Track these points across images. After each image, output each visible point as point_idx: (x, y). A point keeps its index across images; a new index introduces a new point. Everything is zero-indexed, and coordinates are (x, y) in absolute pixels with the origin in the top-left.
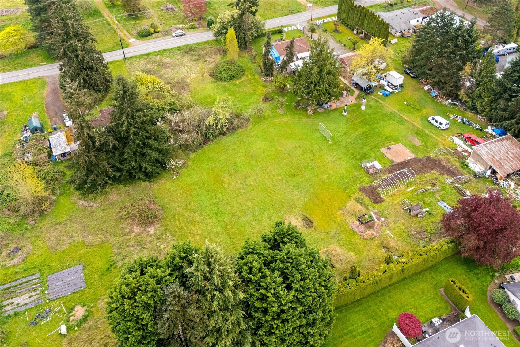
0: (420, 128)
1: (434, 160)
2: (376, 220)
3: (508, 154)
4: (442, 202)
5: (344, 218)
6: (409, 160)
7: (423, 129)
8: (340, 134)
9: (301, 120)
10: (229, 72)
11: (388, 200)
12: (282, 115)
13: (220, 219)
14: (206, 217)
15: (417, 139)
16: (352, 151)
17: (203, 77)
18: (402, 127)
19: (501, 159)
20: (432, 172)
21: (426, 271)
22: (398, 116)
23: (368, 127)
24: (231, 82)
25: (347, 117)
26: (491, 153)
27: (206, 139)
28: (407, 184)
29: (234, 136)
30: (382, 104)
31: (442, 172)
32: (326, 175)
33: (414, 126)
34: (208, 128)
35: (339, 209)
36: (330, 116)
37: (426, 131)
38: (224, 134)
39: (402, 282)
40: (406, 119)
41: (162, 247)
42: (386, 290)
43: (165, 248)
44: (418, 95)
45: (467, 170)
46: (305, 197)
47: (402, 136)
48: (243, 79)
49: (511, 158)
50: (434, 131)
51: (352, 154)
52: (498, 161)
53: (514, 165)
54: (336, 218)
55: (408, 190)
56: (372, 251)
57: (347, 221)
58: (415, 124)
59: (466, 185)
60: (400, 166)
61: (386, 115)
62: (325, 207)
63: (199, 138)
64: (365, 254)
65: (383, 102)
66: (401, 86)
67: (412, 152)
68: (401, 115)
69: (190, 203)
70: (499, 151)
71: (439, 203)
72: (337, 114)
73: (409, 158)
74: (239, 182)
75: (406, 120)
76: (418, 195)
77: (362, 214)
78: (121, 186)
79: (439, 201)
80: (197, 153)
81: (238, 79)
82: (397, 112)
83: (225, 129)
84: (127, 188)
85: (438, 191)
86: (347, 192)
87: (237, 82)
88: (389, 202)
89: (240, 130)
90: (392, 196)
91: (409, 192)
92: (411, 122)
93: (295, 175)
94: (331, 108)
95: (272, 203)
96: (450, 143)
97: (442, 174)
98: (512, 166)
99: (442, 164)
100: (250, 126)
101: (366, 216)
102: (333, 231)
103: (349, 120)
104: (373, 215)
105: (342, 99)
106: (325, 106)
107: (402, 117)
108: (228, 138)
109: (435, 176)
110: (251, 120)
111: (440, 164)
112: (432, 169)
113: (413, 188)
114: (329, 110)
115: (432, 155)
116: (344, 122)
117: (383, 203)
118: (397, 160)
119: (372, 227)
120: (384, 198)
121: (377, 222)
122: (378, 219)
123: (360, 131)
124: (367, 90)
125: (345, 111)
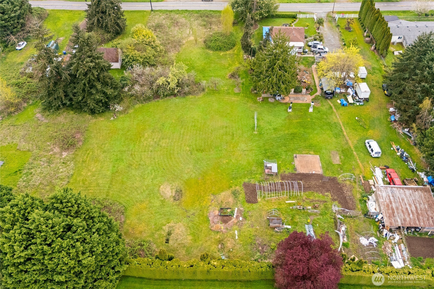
0: (350, 148)
1: (338, 184)
2: (235, 216)
3: (410, 205)
4: (311, 226)
5: (210, 204)
6: (313, 174)
7: (354, 150)
8: (270, 127)
9: (246, 104)
10: (218, 43)
11: (261, 204)
12: (235, 94)
13: (116, 165)
14: (108, 160)
15: (338, 157)
16: (267, 147)
17: (196, 41)
18: (334, 140)
19: (397, 208)
20: (326, 194)
21: (240, 283)
22: (339, 129)
23: (302, 129)
24: (217, 52)
25: (290, 113)
26: (391, 198)
27: (156, 95)
28: (290, 195)
29: (183, 100)
30: (332, 112)
31: (336, 197)
32: (227, 161)
33: (347, 143)
34: (159, 87)
35: (213, 194)
36: (275, 108)
37: (355, 153)
38: (175, 95)
39: (211, 282)
40: (345, 134)
41: (61, 170)
42: (191, 283)
43: (62, 172)
44: (377, 114)
45: (363, 206)
46: (194, 173)
47: (326, 149)
48: (228, 52)
49: (410, 212)
50: (362, 155)
51: (266, 150)
52: (393, 209)
53: (408, 219)
54: (204, 201)
55: (287, 202)
56: (209, 243)
57: (210, 207)
58: (350, 142)
59: (349, 219)
60: (299, 177)
61: (329, 124)
62: (202, 188)
63: (149, 93)
64: (201, 243)
65: (335, 111)
66: (367, 100)
67: (323, 167)
68: (343, 128)
69: (105, 144)
70: (403, 200)
71: (307, 226)
72: (284, 107)
73: (314, 172)
74: (155, 140)
75: (344, 135)
76: (292, 210)
77: (227, 206)
78: (72, 112)
79: (308, 223)
80: (143, 104)
81: (224, 51)
82: (342, 125)
83: (176, 92)
84: (74, 115)
85: (316, 214)
86: (232, 182)
87: (222, 54)
88: (260, 205)
89: (190, 96)
90: (267, 201)
91: (286, 204)
92: (348, 138)
93: (202, 151)
94: (282, 101)
95: (165, 168)
96: (369, 173)
97: (334, 200)
98: (405, 220)
99: (342, 190)
100: (201, 95)
101: (229, 210)
102: (192, 211)
103: (289, 117)
104: (236, 211)
105: (299, 96)
106: (278, 98)
107: (342, 131)
108: (176, 100)
109: (325, 199)
110: (206, 90)
111: (341, 189)
112: (328, 191)
113: (294, 202)
114: (278, 103)
115: (340, 178)
116: (283, 118)
117: (254, 204)
118: (301, 170)
119: (225, 222)
120: (259, 200)
121: (234, 219)
122: (237, 217)
123: (291, 131)
124: (327, 94)
125: (290, 108)
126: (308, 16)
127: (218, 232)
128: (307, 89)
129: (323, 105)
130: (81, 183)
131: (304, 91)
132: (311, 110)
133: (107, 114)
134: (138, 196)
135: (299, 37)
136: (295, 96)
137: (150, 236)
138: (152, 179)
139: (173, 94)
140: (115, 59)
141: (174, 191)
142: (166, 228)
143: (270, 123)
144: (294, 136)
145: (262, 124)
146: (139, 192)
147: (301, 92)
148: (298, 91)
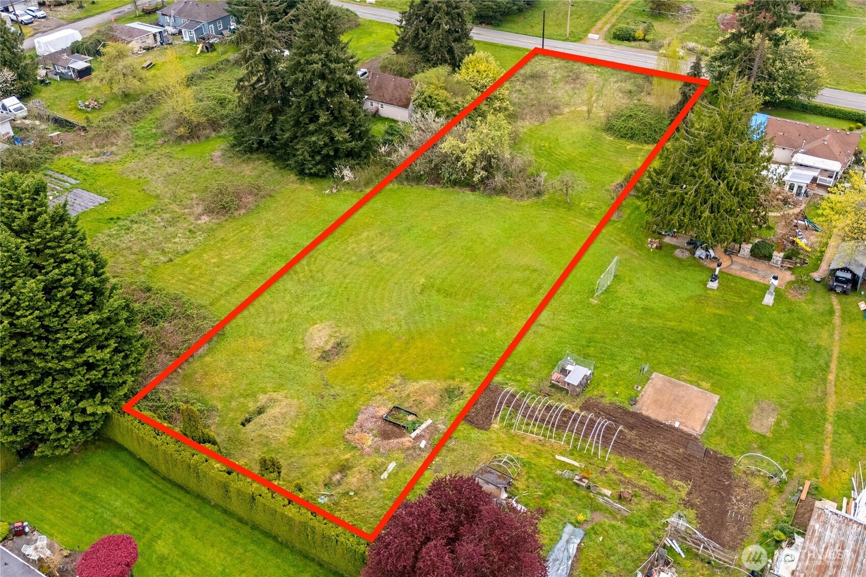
0: (824, 412)
1: (729, 475)
2: (414, 435)
4: (580, 532)
5: (382, 391)
6: (674, 428)
7: (831, 419)
8: (637, 302)
9: (615, 244)
11: (494, 436)
13: (269, 264)
14: (264, 251)
15: (772, 420)
16: (599, 337)
17: (590, 112)
18: (790, 379)
20: (676, 482)
21: (315, 567)
22: (822, 362)
23: (716, 332)
25: (710, 292)
27: (433, 177)
28: (575, 447)
29: (484, 200)
31: (698, 501)
32: (485, 330)
33: (822, 399)
35: (403, 377)
36: (679, 270)
37: (829, 427)
38: (473, 188)
40: (831, 377)
41: (177, 240)
42: (223, 517)
43: (175, 243)
46: (400, 326)
47: (749, 391)
48: (645, 147)
54: (375, 381)
55: (558, 457)
56: (320, 460)
57: (379, 398)
58: (833, 399)
59: (699, 564)
60: (632, 421)
62: (391, 358)
63: (421, 168)
64: (303, 452)
65: (837, 320)
67: (709, 425)
68: (833, 366)
69: (282, 226)
71: (569, 528)
72: (705, 276)
73: (677, 425)
74: (374, 248)
75: (824, 380)
76: (557, 479)
77: (413, 410)
79: (577, 524)
80: (401, 186)
82: (835, 355)
83: (476, 179)
84: (271, 169)
85: (613, 514)
86: (462, 369)
87: (629, 146)
88: (489, 439)
89: (504, 198)
90: (512, 437)
91: (554, 460)
92: (831, 389)
93: (447, 294)
94: (705, 263)
95: (352, 298)
96: (838, 486)
97: (688, 504)
99: (729, 494)
101: (411, 418)
102: (337, 390)
103: (702, 299)
104: (424, 426)
105: (761, 266)
106: (700, 253)
107: (826, 368)
108: (468, 196)
109: (668, 493)
110: (545, 197)
111: (728, 489)
112: (685, 478)
113: (576, 464)
114: (698, 264)
115: (742, 462)
116: (684, 294)
117: (476, 430)
118: (648, 408)
119: (385, 436)
120: (495, 426)
121: (407, 440)
122: (418, 438)
123: (685, 326)
124: (837, 279)
125: (714, 278)
127: (353, 448)
128: (787, 257)
129: (808, 302)
130: (188, 269)
131: (778, 256)
132: (769, 299)
133: (325, 183)
134: (262, 326)
135: (836, 150)
136: (750, 263)
137: (221, 400)
138: (312, 308)
140: (404, 100)
141: (332, 341)
142: (262, 399)
143: (642, 294)
144: (684, 337)
145: (623, 289)
146: (271, 319)
147: (769, 258)
148: (761, 254)
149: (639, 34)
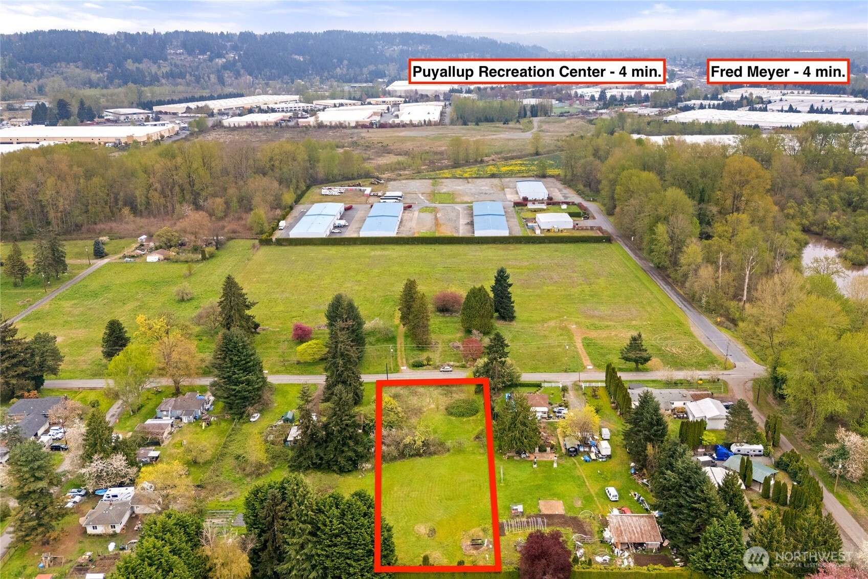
0: (591, 495)
1: (579, 521)
2: (485, 545)
3: (636, 528)
5: (462, 537)
6: (557, 514)
7: (594, 496)
8: (516, 480)
10: (460, 410)
11: (508, 536)
12: (481, 454)
15: (580, 502)
16: (514, 496)
17: (438, 408)
18: (577, 489)
19: (625, 530)
22: (582, 480)
23: (547, 482)
24: (460, 418)
26: (620, 523)
27: (402, 455)
29: (428, 459)
30: (576, 467)
31: (576, 530)
33: (589, 491)
34: (406, 446)
35: (464, 530)
36: (520, 464)
37: (596, 499)
38: (421, 456)
40: (587, 484)
44: (619, 468)
45: (600, 535)
46: (446, 516)
47: (569, 496)
48: (471, 418)
49: (635, 531)
50: (602, 500)
51: (512, 498)
52: (621, 531)
53: (633, 537)
54: (456, 535)
57: (463, 539)
58: (592, 491)
61: (573, 477)
62: (454, 527)
63: (395, 453)
65: (578, 466)
66: (609, 457)
67: (565, 510)
68: (586, 480)
70: (630, 524)
72: (530, 464)
74: (405, 492)
77: (478, 538)
78: (319, 474)
80: (390, 464)
81: (467, 417)
82: (584, 477)
83: (421, 451)
84: (322, 475)
86: (481, 521)
87: (465, 419)
89: (436, 456)
90: (514, 534)
92: (589, 488)
93: (451, 499)
94: (527, 459)
95: (417, 513)
96: (606, 512)
98: (631, 538)
100: (447, 455)
101: (480, 541)
102: (446, 543)
103: (534, 472)
104: (486, 541)
105: (544, 454)
106: (523, 456)
107: (584, 482)
109: (567, 532)
110: (451, 451)
111: (582, 525)
112: (569, 526)
114: (524, 460)
115: (580, 516)
116: (528, 473)
117: (502, 536)
118: (545, 511)
119: (477, 549)
120: (507, 533)
121: (485, 547)
122: (487, 546)
123: (536, 483)
124: (571, 452)
125: (535, 463)
126: (553, 385)
127: (471, 556)
128: (551, 449)
129: (567, 462)
131: (548, 449)
132: (555, 465)
133: (355, 473)
135: (542, 402)
136: (540, 454)
138: (407, 522)
139: (419, 455)
141: (428, 529)
143: (516, 477)
144: (539, 487)
145: (508, 477)
147: (545, 451)
148: (542, 450)
149: (425, 362)
